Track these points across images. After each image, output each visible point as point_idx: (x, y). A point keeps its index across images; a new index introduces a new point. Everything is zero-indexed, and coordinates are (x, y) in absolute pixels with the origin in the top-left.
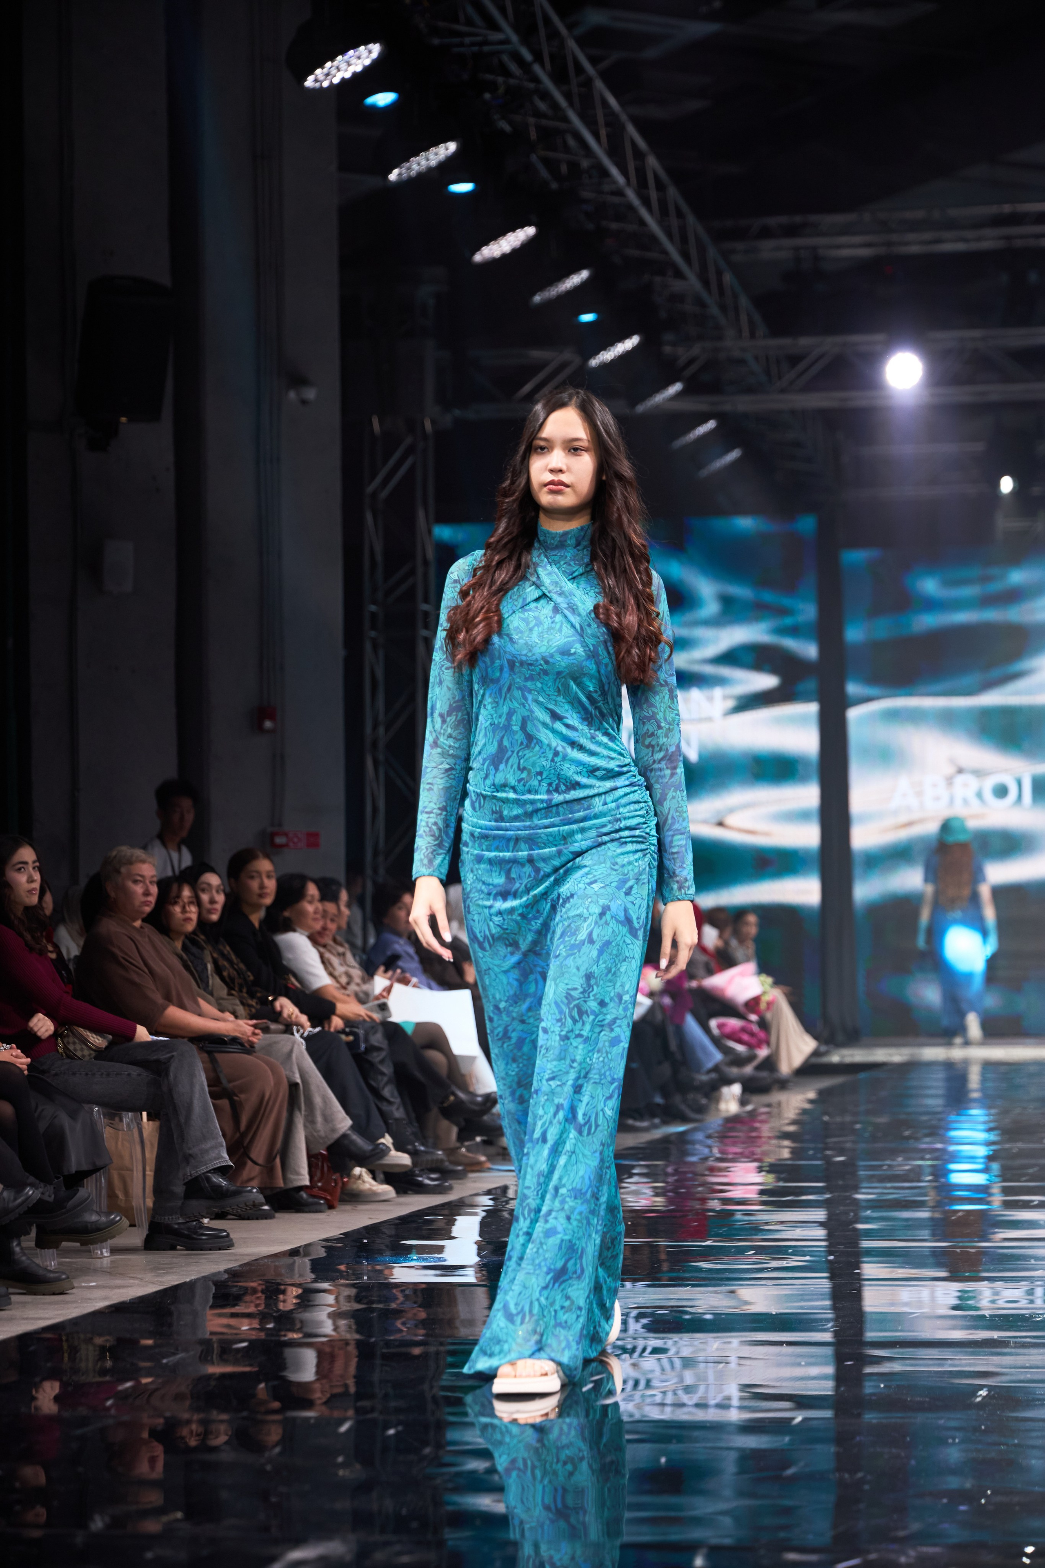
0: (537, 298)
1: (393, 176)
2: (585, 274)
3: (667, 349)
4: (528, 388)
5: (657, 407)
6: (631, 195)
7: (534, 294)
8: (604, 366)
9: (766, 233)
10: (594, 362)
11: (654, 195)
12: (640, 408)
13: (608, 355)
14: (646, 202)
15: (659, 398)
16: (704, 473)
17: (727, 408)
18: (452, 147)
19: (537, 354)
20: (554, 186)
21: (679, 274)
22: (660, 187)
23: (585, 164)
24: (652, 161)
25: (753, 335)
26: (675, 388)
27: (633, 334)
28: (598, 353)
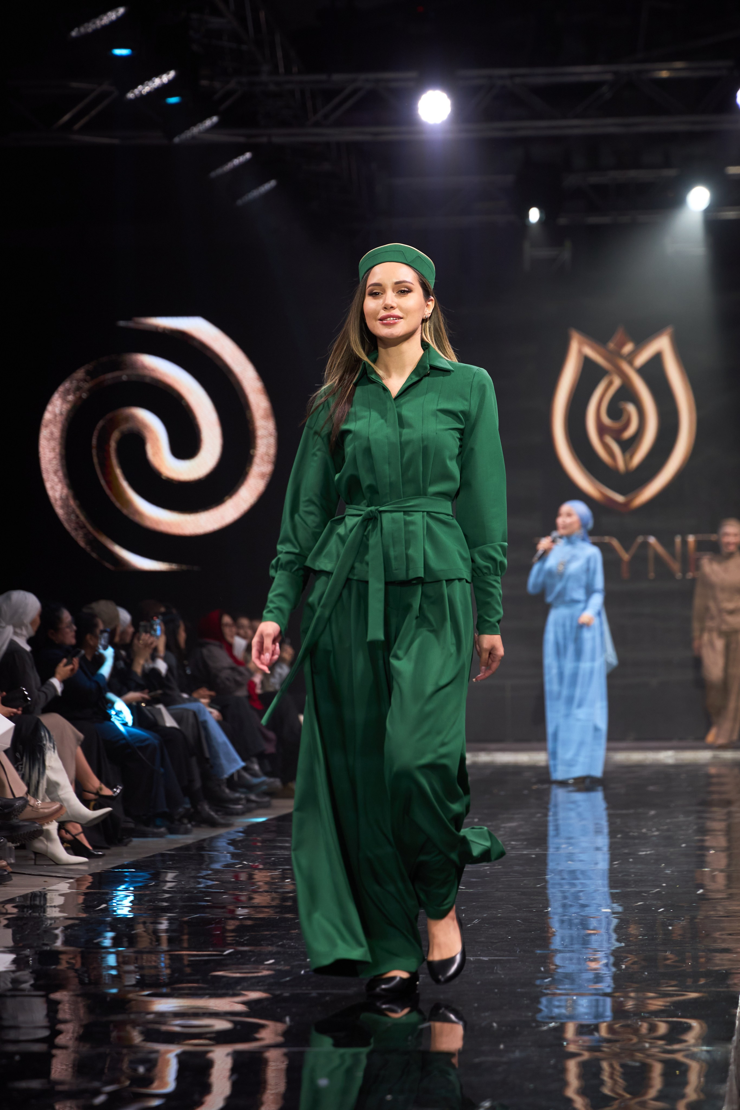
0: (75, 33)
2: (121, 10)
3: (204, 83)
4: (66, 117)
5: (194, 138)
7: (72, 29)
8: (141, 98)
10: (130, 95)
12: (176, 140)
13: (145, 89)
15: (195, 130)
16: (240, 202)
17: (264, 140)
19: (77, 85)
21: (216, 12)
25: (288, 71)
27: (170, 69)
28: (136, 87)
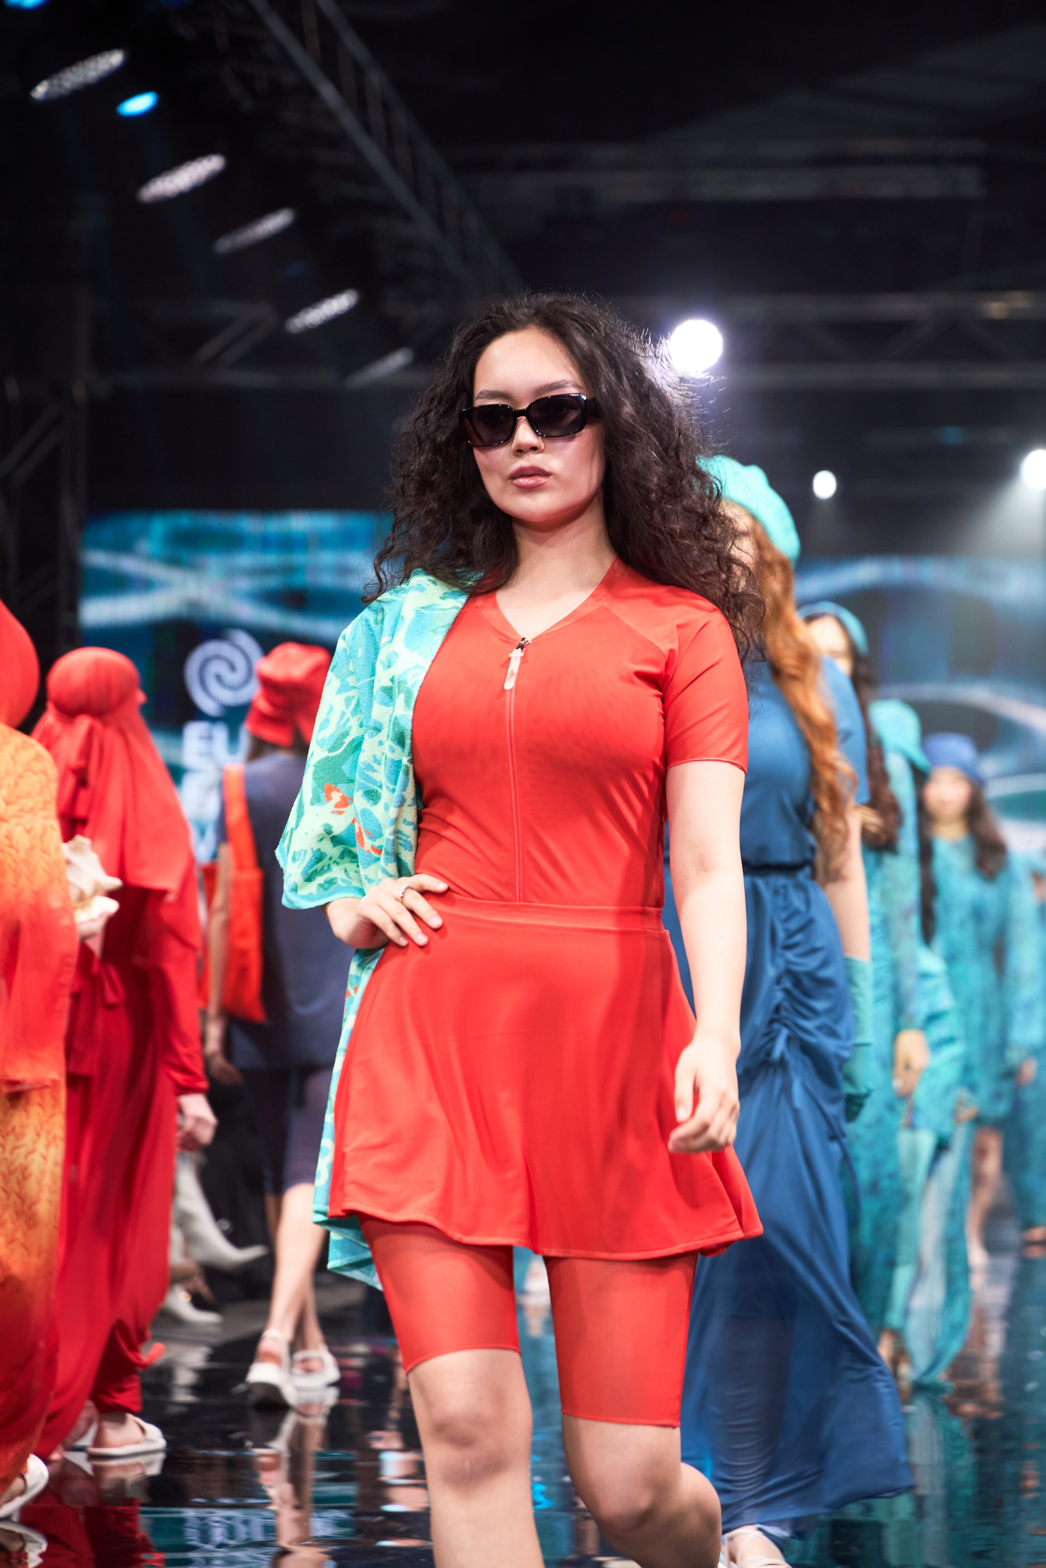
0: (225, 245)
1: (41, 90)
2: (285, 217)
3: (390, 308)
5: (377, 379)
6: (349, 121)
7: (217, 240)
9: (522, 166)
10: (294, 324)
11: (376, 117)
12: (353, 381)
14: (367, 127)
15: (381, 368)
18: (116, 59)
19: (223, 308)
20: (248, 105)
21: (407, 217)
22: (386, 108)
23: (289, 79)
24: (376, 79)
26: (398, 359)
27: (347, 290)
